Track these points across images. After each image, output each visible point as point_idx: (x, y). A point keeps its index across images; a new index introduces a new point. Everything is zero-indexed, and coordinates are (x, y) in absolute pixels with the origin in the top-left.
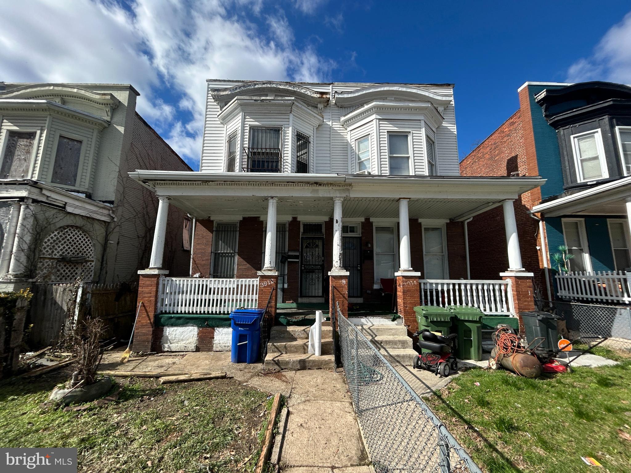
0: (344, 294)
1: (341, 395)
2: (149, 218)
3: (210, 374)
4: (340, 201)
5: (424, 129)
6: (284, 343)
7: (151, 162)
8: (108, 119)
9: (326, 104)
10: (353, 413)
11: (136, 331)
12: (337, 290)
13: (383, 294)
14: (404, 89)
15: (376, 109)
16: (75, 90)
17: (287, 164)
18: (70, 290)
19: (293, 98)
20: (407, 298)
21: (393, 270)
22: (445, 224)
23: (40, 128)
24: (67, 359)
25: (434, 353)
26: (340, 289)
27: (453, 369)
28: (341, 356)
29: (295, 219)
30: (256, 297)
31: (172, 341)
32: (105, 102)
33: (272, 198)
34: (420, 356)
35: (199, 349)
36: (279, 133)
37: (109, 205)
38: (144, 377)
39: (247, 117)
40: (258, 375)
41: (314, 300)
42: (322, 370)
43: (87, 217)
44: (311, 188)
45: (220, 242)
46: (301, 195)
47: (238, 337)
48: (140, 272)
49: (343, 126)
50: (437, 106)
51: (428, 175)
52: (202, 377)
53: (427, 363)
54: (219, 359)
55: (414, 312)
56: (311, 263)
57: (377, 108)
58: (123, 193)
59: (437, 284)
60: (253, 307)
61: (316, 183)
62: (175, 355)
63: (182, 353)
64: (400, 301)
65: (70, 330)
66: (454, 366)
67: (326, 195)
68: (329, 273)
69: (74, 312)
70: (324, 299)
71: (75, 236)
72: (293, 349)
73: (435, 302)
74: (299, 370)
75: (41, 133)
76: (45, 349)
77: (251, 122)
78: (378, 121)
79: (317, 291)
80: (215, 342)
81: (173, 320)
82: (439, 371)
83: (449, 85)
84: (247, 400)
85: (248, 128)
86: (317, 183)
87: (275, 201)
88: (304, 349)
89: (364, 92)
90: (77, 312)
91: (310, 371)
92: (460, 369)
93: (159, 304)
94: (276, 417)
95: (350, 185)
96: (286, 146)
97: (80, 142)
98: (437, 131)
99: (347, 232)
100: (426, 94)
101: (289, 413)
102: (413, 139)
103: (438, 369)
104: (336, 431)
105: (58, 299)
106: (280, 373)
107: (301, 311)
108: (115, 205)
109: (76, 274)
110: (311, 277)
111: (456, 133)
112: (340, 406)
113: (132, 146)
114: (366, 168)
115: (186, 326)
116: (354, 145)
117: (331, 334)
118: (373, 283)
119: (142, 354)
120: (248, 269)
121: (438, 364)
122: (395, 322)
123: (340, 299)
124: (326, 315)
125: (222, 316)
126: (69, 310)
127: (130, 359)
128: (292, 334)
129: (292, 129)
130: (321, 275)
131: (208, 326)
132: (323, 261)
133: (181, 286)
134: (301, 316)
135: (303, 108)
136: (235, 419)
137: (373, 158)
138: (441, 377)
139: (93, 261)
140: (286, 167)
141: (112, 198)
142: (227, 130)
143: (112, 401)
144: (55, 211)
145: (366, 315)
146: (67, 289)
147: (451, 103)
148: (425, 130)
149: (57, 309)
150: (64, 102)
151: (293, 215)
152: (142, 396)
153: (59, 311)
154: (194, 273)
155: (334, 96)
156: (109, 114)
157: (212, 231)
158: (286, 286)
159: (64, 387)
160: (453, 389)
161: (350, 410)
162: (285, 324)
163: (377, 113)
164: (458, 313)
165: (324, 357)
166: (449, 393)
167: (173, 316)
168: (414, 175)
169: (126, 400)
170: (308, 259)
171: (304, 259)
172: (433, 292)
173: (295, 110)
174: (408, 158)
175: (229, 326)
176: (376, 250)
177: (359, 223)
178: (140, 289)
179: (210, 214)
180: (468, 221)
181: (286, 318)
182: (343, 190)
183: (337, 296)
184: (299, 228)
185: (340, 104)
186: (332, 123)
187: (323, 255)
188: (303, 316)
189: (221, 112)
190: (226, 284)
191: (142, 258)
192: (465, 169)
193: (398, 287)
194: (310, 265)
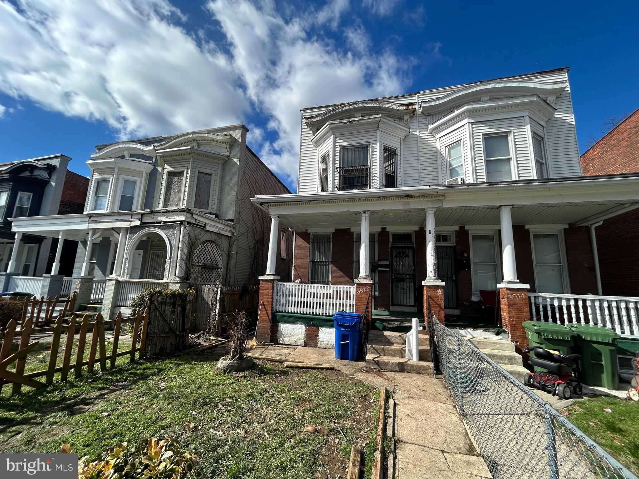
0: (440, 304)
1: (444, 397)
2: (257, 232)
3: (321, 365)
4: (432, 212)
5: (529, 126)
6: (383, 346)
7: (257, 185)
8: (228, 154)
9: (412, 115)
10: (457, 415)
11: (259, 325)
12: (432, 299)
13: (483, 307)
14: (502, 85)
15: (468, 113)
16: (206, 135)
17: (375, 178)
18: (213, 290)
19: (380, 115)
20: (513, 311)
21: (494, 281)
22: (563, 231)
23: (186, 167)
24: (214, 342)
25: (550, 372)
26: (435, 299)
27: (577, 393)
28: (440, 364)
29: (384, 229)
30: (353, 302)
31: (285, 336)
32: (226, 141)
33: (365, 212)
34: (532, 374)
35: (307, 344)
36: (367, 151)
37: (230, 223)
38: (272, 361)
39: (338, 139)
40: (362, 372)
41: (406, 309)
42: (421, 375)
43: (218, 233)
44: (402, 201)
45: (316, 252)
46: (393, 208)
47: (341, 337)
48: (260, 277)
49: (431, 133)
50: (546, 96)
51: (536, 178)
52: (315, 366)
53: (542, 381)
54: (324, 355)
55: (523, 328)
56: (401, 273)
57: (470, 112)
58: (239, 212)
59: (552, 299)
60: (351, 311)
61: (407, 196)
62: (289, 348)
63: (294, 347)
64: (505, 314)
65: (214, 320)
66: (578, 390)
67: (417, 207)
68: (423, 283)
69: (216, 307)
70: (416, 308)
71: (210, 247)
72: (390, 352)
73: (550, 319)
74: (398, 372)
75: (187, 171)
76: (200, 333)
77: (341, 143)
78: (471, 125)
79: (408, 300)
80: (319, 340)
81: (286, 318)
82: (557, 392)
83: (562, 69)
84: (357, 389)
85: (339, 149)
86: (409, 196)
87: (367, 215)
88: (402, 353)
89: (454, 96)
90: (218, 307)
91: (409, 374)
92: (586, 395)
93: (274, 304)
94: (385, 404)
95: (443, 195)
96: (374, 161)
97: (210, 175)
98: (547, 124)
99: (440, 241)
100: (531, 85)
101: (395, 404)
102: (515, 139)
103: (555, 390)
104: (443, 426)
105: (206, 297)
106: (380, 372)
107: (395, 318)
108: (235, 223)
109: (212, 277)
110: (402, 286)
111: (574, 123)
112: (443, 407)
113: (244, 174)
114: (458, 174)
115: (295, 324)
116: (444, 152)
117: (428, 342)
118: (471, 295)
119: (264, 344)
120: (341, 277)
121: (556, 384)
122: (500, 336)
123: (436, 309)
124: (422, 324)
125: (324, 317)
126: (212, 305)
127: (257, 347)
128: (389, 338)
129: (380, 144)
130: (412, 284)
131: (313, 325)
132: (414, 270)
133: (291, 290)
134: (396, 323)
135: (390, 122)
136: (350, 401)
137: (466, 163)
138: (560, 399)
139: (221, 268)
140: (375, 181)
141: (233, 218)
142: (320, 152)
143: (256, 373)
144: (200, 230)
145: (465, 327)
146: (211, 289)
147: (566, 89)
148: (531, 126)
149: (205, 304)
150: (198, 145)
151: (382, 225)
152: (275, 374)
153: (206, 305)
154: (295, 279)
155: (421, 105)
156: (229, 150)
157: (309, 243)
158: (377, 294)
159: (226, 359)
160: (575, 411)
161: (454, 411)
162: (381, 328)
163: (469, 117)
164: (582, 333)
165: (421, 362)
166: (570, 414)
167: (285, 314)
168: (517, 179)
169: (265, 375)
170: (398, 268)
171: (394, 269)
172: (547, 307)
173: (383, 126)
174: (509, 160)
175: (332, 326)
176: (473, 260)
177: (453, 232)
178: (260, 291)
179: (307, 227)
180: (597, 225)
181: (382, 324)
182: (436, 200)
183: (433, 305)
184: (389, 239)
185: (428, 112)
186: (419, 132)
187: (414, 265)
188: (398, 323)
189: (314, 137)
190: (327, 290)
191: (253, 265)
192: (591, 160)
193: (501, 299)
194: (400, 274)
